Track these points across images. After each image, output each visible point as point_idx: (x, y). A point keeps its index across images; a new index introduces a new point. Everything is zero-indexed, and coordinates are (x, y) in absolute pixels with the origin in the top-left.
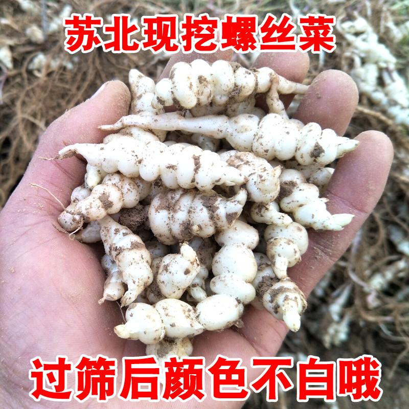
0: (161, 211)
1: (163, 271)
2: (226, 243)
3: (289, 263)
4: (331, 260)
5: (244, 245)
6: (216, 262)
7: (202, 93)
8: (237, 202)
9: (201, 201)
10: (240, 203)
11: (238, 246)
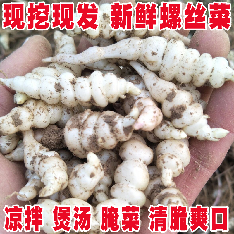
0: (72, 129)
1: (73, 176)
2: (127, 158)
3: (174, 173)
4: (209, 171)
5: (141, 160)
6: (118, 172)
7: (105, 27)
8: (131, 118)
9: (104, 118)
10: (133, 119)
11: (135, 161)
